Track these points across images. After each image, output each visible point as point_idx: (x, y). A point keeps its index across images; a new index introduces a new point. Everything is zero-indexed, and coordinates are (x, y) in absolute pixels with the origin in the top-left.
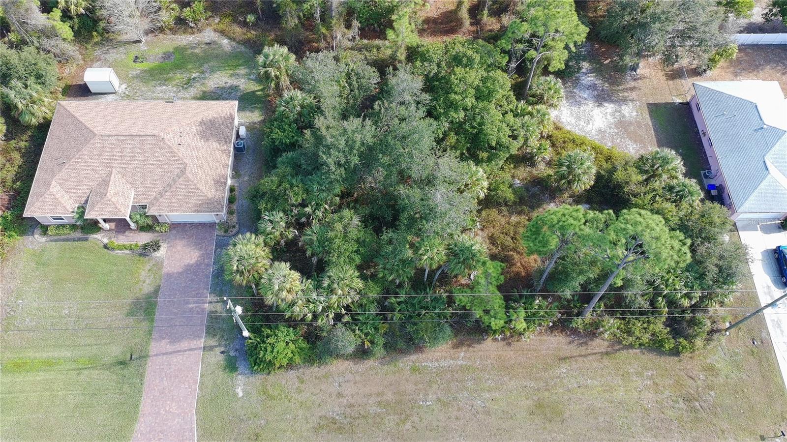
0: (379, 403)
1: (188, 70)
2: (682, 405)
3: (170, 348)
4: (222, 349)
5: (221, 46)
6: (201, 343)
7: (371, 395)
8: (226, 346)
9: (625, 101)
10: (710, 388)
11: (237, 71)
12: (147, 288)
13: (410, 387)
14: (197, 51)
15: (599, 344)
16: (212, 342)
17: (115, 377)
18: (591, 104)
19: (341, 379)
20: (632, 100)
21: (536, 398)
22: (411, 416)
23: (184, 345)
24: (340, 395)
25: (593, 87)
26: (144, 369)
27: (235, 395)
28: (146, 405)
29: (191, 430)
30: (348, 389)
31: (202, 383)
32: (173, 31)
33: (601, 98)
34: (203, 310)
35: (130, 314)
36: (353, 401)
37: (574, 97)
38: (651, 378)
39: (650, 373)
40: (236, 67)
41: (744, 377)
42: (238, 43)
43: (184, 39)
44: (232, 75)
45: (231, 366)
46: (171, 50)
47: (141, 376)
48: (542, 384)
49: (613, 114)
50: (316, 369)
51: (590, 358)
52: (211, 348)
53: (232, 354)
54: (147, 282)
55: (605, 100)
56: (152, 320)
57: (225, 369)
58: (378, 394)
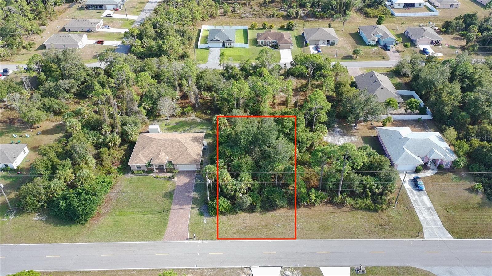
0: (259, 226)
1: (185, 127)
2: (379, 227)
3: (179, 207)
4: (198, 209)
5: (197, 121)
6: (190, 206)
7: (256, 223)
8: (199, 208)
9: (352, 136)
10: (391, 222)
11: (203, 128)
12: (170, 189)
13: (271, 221)
14: (188, 122)
15: (345, 209)
16: (194, 206)
17: (157, 217)
18: (339, 137)
19: (244, 218)
20: (355, 136)
21: (321, 224)
22: (272, 229)
23: (184, 207)
24: (243, 223)
25: (340, 132)
26: (169, 214)
27: (204, 222)
28: (169, 224)
29: (187, 232)
30: (247, 221)
31: (191, 218)
32: (180, 116)
33: (343, 135)
34: (191, 196)
35: (163, 197)
36: (249, 225)
37: (332, 134)
38: (367, 219)
39: (366, 217)
40: (202, 126)
41: (404, 218)
42: (203, 119)
43: (183, 119)
44: (201, 129)
45: (202, 214)
46: (178, 122)
47: (168, 216)
48: (323, 220)
49: (348, 140)
50: (234, 216)
51: (342, 213)
52: (194, 208)
53: (202, 211)
54: (170, 188)
55: (345, 135)
56: (172, 199)
57: (199, 215)
58: (259, 223)
